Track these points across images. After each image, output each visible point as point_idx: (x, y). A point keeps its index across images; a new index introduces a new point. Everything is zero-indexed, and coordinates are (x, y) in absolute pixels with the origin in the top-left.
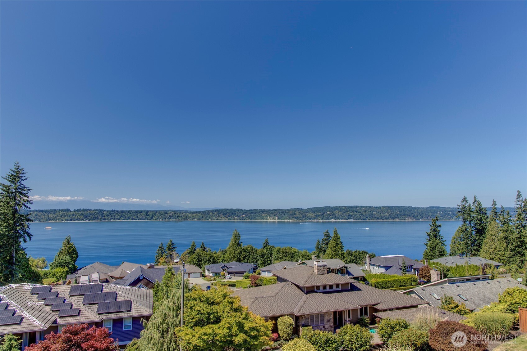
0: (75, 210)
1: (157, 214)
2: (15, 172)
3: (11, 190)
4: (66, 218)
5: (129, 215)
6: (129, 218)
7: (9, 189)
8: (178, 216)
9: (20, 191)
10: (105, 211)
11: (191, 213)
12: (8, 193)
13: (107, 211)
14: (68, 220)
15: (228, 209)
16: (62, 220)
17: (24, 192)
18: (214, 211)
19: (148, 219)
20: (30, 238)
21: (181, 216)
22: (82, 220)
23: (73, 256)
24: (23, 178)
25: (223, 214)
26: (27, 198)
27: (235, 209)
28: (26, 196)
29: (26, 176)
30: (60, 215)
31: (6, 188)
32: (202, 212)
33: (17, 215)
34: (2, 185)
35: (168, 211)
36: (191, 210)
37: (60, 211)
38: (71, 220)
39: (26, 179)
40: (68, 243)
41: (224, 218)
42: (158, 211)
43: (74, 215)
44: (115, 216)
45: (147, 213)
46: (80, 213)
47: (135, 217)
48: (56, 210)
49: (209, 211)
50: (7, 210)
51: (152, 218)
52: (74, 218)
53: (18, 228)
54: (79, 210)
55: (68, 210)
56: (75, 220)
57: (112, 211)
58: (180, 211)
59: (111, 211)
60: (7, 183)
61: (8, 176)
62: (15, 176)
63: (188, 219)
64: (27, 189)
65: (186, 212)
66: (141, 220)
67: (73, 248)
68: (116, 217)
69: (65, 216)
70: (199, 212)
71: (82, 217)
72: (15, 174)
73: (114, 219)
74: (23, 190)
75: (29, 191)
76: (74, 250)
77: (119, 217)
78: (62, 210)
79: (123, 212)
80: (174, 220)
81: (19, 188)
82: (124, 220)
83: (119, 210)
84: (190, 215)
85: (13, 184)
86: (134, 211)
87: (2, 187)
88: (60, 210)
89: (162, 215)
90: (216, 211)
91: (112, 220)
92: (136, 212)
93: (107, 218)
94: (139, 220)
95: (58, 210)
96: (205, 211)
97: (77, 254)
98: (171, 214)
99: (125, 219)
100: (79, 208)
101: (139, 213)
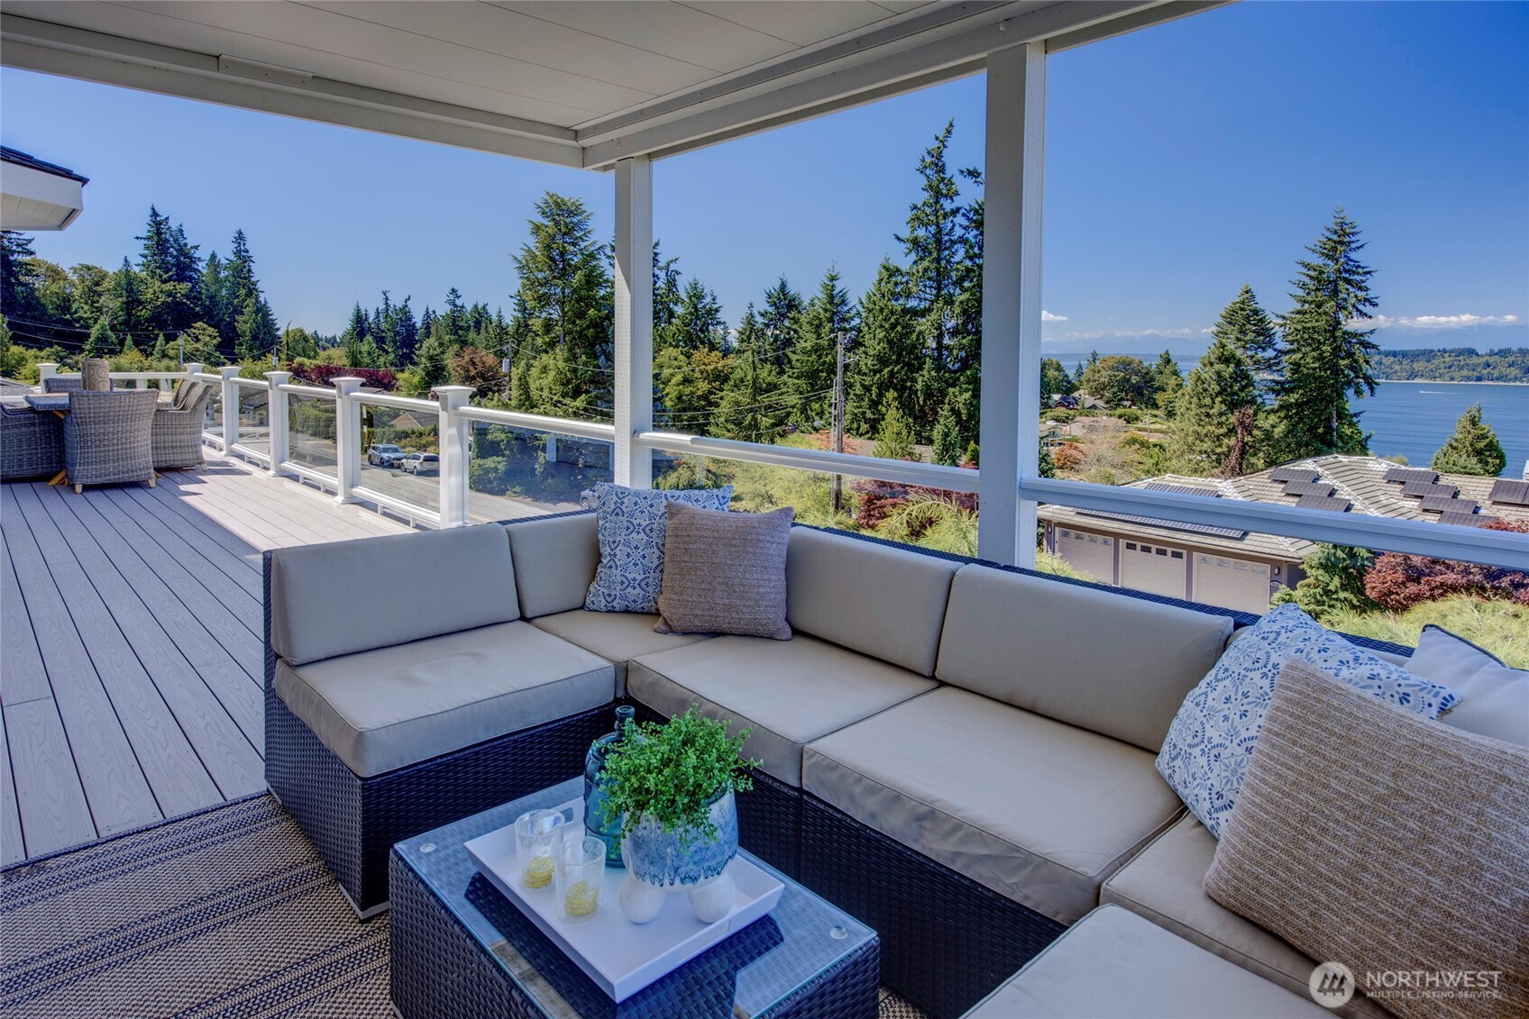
2: (1335, 232)
3: (1326, 275)
7: (1321, 273)
9: (1347, 276)
12: (1319, 281)
17: (1356, 277)
20: (1372, 390)
23: (1490, 460)
24: (1353, 246)
26: (1364, 293)
28: (1361, 289)
29: (1362, 238)
30: (1447, 365)
31: (1315, 270)
33: (1338, 334)
34: (1307, 265)
39: (1361, 247)
40: (1474, 423)
43: (1489, 366)
46: (1510, 359)
50: (1317, 321)
52: (1489, 373)
53: (1343, 363)
56: (1491, 380)
60: (1317, 261)
61: (1319, 244)
62: (1335, 242)
64: (1365, 270)
72: (1335, 238)
74: (1355, 273)
75: (1368, 276)
76: (1492, 447)
81: (1346, 271)
85: (1329, 262)
87: (1305, 271)
97: (1501, 457)
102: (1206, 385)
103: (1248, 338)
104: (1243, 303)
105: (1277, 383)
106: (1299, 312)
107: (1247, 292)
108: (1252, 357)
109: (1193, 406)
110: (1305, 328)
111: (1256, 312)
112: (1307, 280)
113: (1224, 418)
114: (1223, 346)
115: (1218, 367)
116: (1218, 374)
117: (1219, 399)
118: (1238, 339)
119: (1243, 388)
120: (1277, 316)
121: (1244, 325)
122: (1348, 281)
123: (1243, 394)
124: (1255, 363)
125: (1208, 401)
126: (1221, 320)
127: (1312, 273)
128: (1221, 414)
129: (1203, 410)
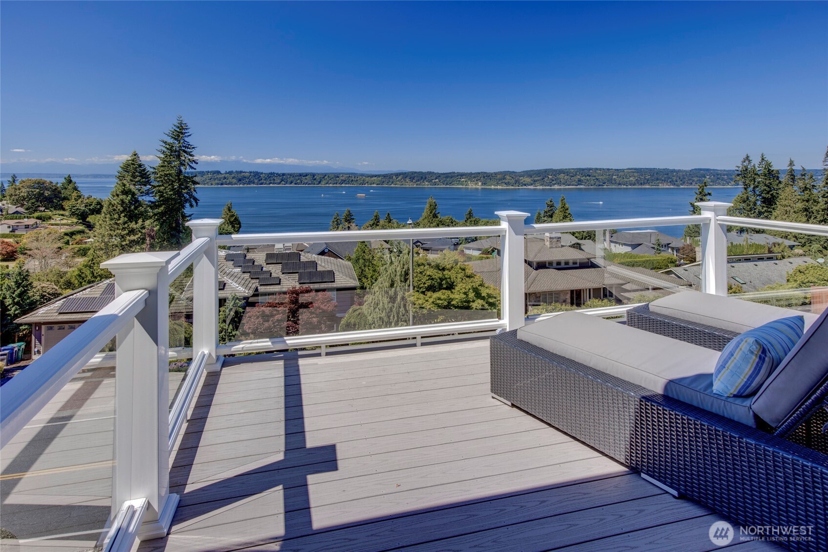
0: (226, 172)
1: (326, 177)
2: (178, 127)
3: (174, 148)
4: (216, 181)
5: (292, 179)
6: (291, 183)
7: (173, 147)
8: (352, 181)
9: (184, 149)
10: (262, 173)
11: (368, 177)
12: (172, 151)
13: (265, 174)
14: (218, 184)
15: (416, 172)
16: (212, 185)
17: (189, 150)
18: (397, 175)
19: (314, 184)
20: (197, 203)
21: (356, 180)
22: (235, 184)
23: (236, 226)
24: (186, 134)
25: (410, 178)
26: (192, 158)
27: (425, 172)
28: (191, 155)
29: (190, 131)
30: (209, 178)
31: (170, 145)
32: (383, 175)
34: (165, 143)
35: (340, 174)
36: (369, 173)
37: (209, 174)
38: (222, 184)
39: (190, 135)
40: (229, 210)
41: (411, 183)
42: (327, 174)
43: (225, 178)
44: (274, 180)
45: (314, 176)
46: (233, 175)
47: (299, 181)
48: (203, 172)
49: (392, 174)
50: (171, 170)
51: (320, 183)
52: (226, 181)
54: (231, 173)
55: (219, 172)
56: (227, 184)
57: (271, 173)
58: (355, 175)
59: (269, 174)
60: (170, 140)
61: (170, 132)
62: (178, 132)
63: (365, 184)
64: (192, 147)
65: (362, 175)
66: (307, 185)
67: (235, 217)
68: (275, 182)
69: (215, 179)
70: (379, 176)
71: (234, 181)
72: (178, 130)
73: (274, 183)
74: (188, 148)
75: (193, 149)
76: (236, 219)
77: (279, 181)
78: (211, 172)
79: (284, 174)
80: (347, 185)
81: (183, 146)
82: (286, 185)
83: (279, 173)
84: (367, 179)
85: (176, 141)
86: (297, 173)
87: (164, 145)
88: (208, 172)
89: (332, 179)
90: (400, 174)
91: (271, 185)
92: (301, 176)
93: (265, 182)
94: (304, 185)
95: (206, 172)
96: (386, 174)
98: (343, 178)
99: (286, 183)
100: (230, 170)
101: (304, 176)
102: (115, 207)
103: (137, 180)
104: (133, 160)
105: (152, 202)
106: (162, 166)
107: (135, 155)
108: (139, 190)
109: (107, 219)
110: (165, 174)
111: (140, 166)
112: (165, 150)
113: (126, 225)
114: (124, 185)
115: (121, 197)
116: (122, 201)
117: (123, 215)
118: (131, 181)
119: (136, 208)
120: (151, 168)
121: (134, 173)
122: (185, 152)
123: (136, 211)
124: (141, 193)
125: (116, 216)
126: (120, 170)
127: (168, 146)
128: (125, 223)
129: (113, 222)
